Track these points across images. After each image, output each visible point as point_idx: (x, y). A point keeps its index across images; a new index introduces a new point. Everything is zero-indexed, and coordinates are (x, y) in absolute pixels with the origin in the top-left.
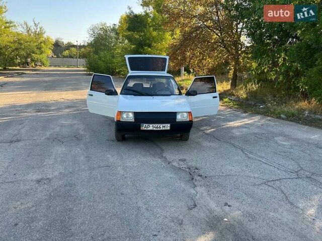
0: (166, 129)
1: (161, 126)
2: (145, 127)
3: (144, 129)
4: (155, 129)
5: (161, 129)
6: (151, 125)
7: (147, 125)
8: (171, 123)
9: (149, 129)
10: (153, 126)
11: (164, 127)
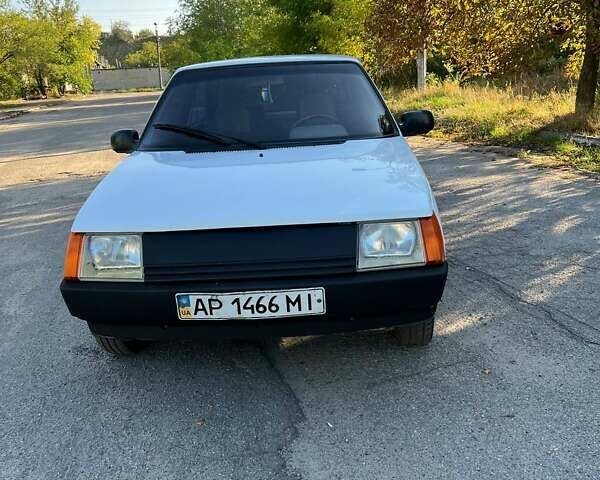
0: (305, 311)
1: (280, 298)
2: (192, 307)
3: (193, 317)
4: (247, 314)
5: (282, 313)
6: (227, 298)
7: (205, 298)
8: (330, 283)
9: (217, 315)
10: (237, 300)
11: (294, 304)
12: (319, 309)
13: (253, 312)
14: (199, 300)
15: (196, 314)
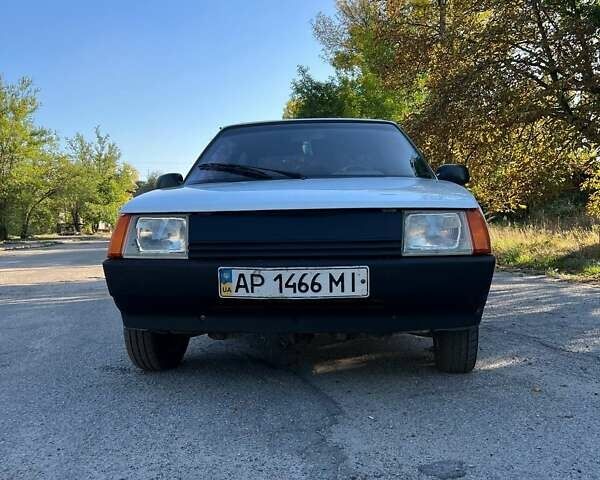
0: (348, 293)
1: (323, 275)
2: (238, 283)
3: (234, 294)
4: (288, 293)
5: (325, 293)
6: (269, 274)
7: (248, 273)
9: (258, 293)
10: (280, 277)
11: (337, 284)
12: (362, 291)
13: (295, 291)
14: (242, 276)
15: (236, 291)
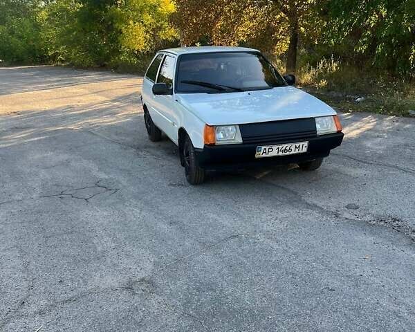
0: (300, 151)
1: (293, 146)
2: (263, 152)
4: (281, 154)
5: (293, 152)
6: (275, 147)
7: (267, 148)
8: (310, 139)
9: (270, 154)
10: (278, 148)
11: (297, 148)
12: (305, 150)
13: (283, 153)
14: (265, 149)
15: (262, 155)
